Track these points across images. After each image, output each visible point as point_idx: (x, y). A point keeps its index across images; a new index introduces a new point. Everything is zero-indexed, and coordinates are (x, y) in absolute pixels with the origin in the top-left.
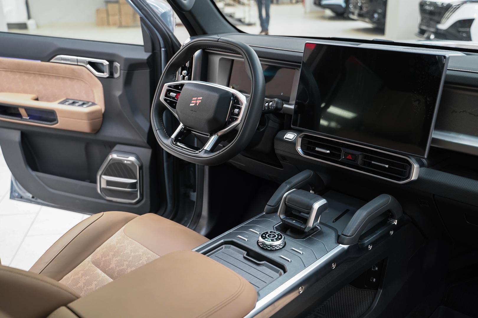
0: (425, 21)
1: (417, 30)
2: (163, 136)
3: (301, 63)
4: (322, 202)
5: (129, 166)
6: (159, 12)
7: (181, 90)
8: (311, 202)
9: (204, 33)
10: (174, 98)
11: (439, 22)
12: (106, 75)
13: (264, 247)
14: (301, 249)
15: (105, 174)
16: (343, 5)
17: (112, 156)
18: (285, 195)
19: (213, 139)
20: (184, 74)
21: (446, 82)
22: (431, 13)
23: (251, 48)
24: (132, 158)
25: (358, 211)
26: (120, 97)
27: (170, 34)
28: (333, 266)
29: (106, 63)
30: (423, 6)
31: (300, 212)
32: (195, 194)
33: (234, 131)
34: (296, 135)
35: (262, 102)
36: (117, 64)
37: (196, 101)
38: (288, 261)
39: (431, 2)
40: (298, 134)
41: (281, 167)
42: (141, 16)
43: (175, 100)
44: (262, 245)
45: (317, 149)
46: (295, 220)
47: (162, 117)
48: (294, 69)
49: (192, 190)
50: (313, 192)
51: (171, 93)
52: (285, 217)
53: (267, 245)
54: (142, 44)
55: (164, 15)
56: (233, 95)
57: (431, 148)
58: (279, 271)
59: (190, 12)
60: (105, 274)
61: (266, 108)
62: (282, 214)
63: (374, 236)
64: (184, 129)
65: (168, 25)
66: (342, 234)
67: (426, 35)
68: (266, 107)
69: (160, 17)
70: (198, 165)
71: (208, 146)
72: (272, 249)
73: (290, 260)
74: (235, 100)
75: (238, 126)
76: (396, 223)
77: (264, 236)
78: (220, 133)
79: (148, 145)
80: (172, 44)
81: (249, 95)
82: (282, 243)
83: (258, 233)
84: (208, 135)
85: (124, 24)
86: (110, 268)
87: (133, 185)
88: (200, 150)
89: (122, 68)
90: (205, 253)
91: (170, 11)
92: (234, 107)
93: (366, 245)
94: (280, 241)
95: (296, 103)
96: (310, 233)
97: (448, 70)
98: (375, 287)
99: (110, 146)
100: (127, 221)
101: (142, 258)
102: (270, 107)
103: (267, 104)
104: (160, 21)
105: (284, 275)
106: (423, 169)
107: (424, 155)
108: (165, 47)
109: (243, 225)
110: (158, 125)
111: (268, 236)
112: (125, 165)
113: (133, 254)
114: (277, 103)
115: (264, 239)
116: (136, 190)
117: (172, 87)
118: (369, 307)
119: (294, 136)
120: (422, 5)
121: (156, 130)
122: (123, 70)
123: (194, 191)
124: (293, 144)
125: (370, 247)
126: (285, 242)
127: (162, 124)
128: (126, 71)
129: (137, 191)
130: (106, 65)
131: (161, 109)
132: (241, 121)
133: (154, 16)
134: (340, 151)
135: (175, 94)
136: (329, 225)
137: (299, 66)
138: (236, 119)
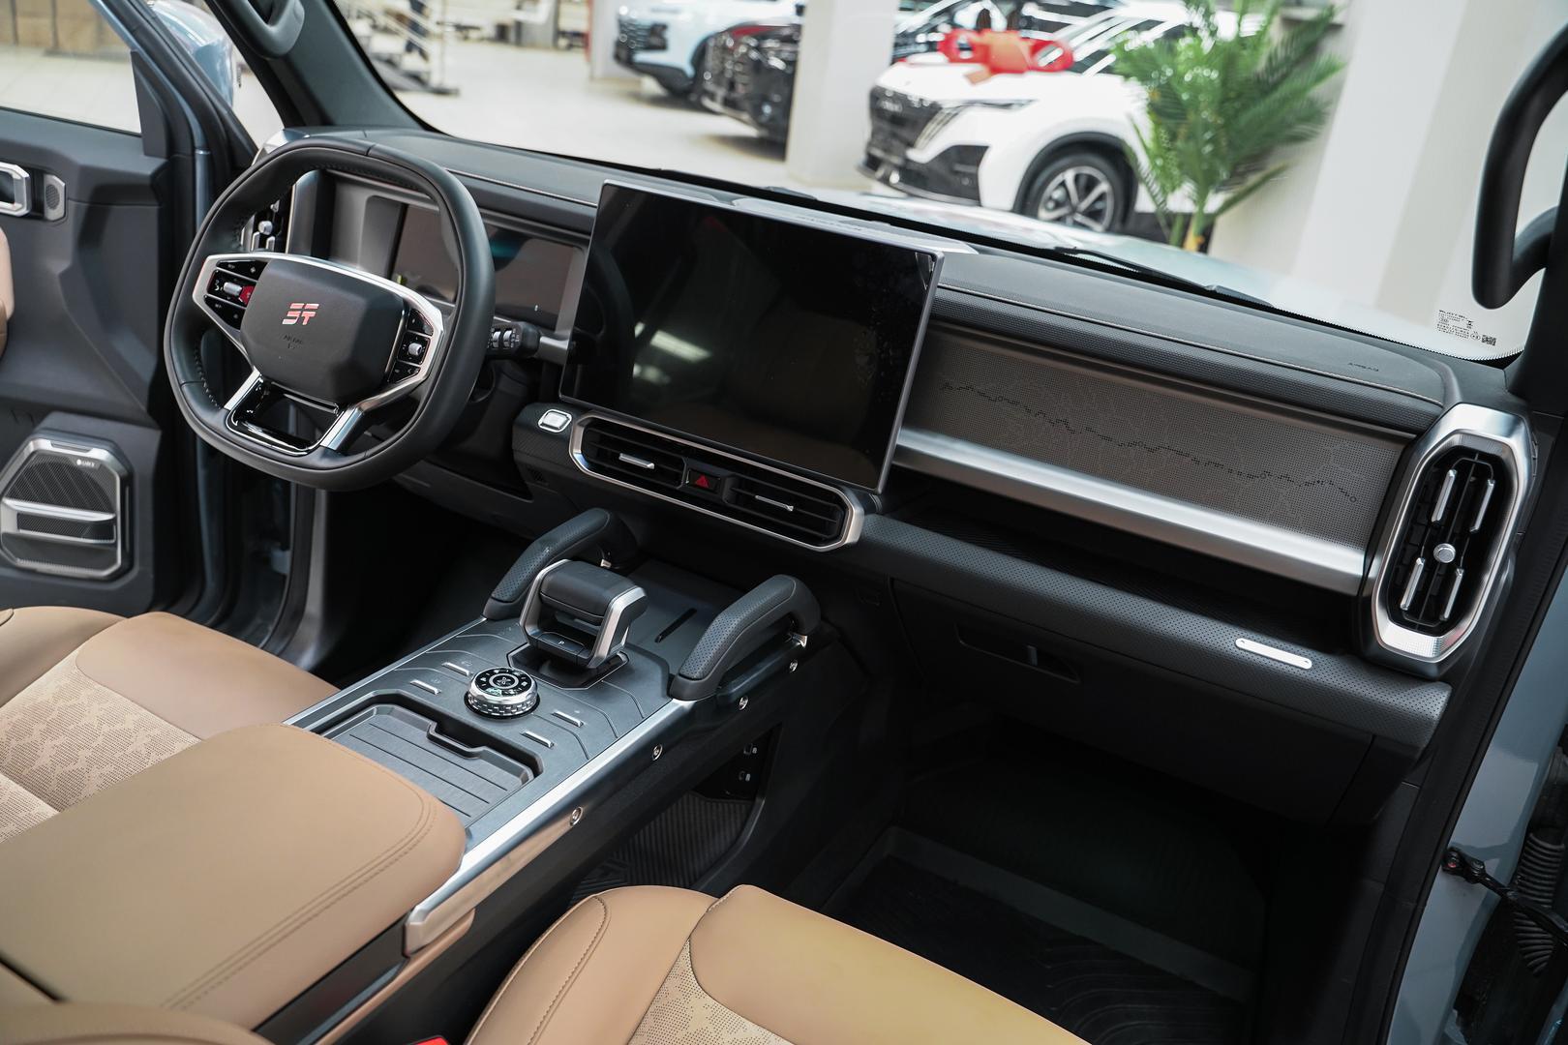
0: (880, 137)
1: (862, 157)
2: (199, 402)
3: (589, 234)
4: (633, 594)
5: (89, 473)
6: (187, 42)
7: (257, 279)
8: (607, 594)
9: (326, 122)
10: (234, 298)
11: (911, 145)
12: (19, 209)
13: (482, 710)
14: (578, 712)
15: (13, 496)
16: (689, 71)
17: (34, 444)
18: (539, 576)
19: (346, 420)
20: (265, 229)
21: (932, 317)
22: (896, 120)
23: (453, 178)
24: (100, 454)
25: (719, 617)
26: (64, 276)
27: (224, 112)
28: (655, 754)
29: (19, 173)
30: (878, 99)
31: (573, 617)
32: (288, 554)
33: (408, 401)
34: (570, 417)
35: (488, 326)
36: (57, 182)
37: (300, 313)
38: (546, 745)
39: (895, 93)
40: (575, 416)
41: (527, 494)
42: (136, 50)
43: (238, 302)
44: (477, 704)
45: (623, 457)
46: (564, 640)
47: (198, 348)
48: (572, 246)
49: (279, 544)
50: (609, 565)
51: (226, 284)
52: (538, 630)
53: (491, 705)
54: (138, 130)
55: (206, 53)
56: (406, 304)
57: (893, 469)
58: (523, 770)
59: (286, 59)
60: (18, 786)
61: (495, 345)
62: (531, 623)
63: (755, 675)
64: (264, 385)
65: (217, 82)
66: (681, 675)
67: (880, 173)
68: (495, 341)
69: (193, 59)
70: (297, 485)
71: (332, 438)
72: (503, 716)
73: (549, 743)
74: (410, 321)
75: (421, 387)
76: (804, 644)
77: (484, 683)
78: (368, 404)
79: (149, 419)
80: (229, 141)
81: (453, 306)
82: (530, 699)
83: (467, 672)
84: (333, 408)
85: (66, 45)
86: (34, 768)
87: (102, 530)
88: (310, 448)
89: (73, 195)
90: (319, 731)
91: (223, 45)
92: (408, 338)
93: (734, 698)
94: (526, 693)
95: (574, 337)
96: (603, 671)
97: (939, 287)
98: (749, 793)
99: (32, 414)
100: (85, 633)
101: (132, 740)
102: (506, 344)
103: (497, 334)
104: (191, 69)
105: (535, 783)
106: (872, 517)
107: (875, 485)
108: (207, 147)
109: (426, 650)
110: (186, 369)
111: (495, 681)
112: (78, 472)
113: (105, 728)
114: (525, 335)
115: (484, 689)
116: (113, 541)
117: (230, 266)
118: (734, 843)
119: (563, 419)
120: (876, 96)
121: (181, 386)
122: (75, 200)
123: (285, 547)
124: (562, 439)
125: (744, 703)
126: (538, 696)
127: (199, 368)
128: (85, 205)
129: (115, 545)
130: (21, 181)
131: (195, 327)
132: (428, 375)
133: (176, 55)
134: (680, 464)
135: (239, 288)
136: (647, 649)
137: (586, 242)
138: (413, 371)
